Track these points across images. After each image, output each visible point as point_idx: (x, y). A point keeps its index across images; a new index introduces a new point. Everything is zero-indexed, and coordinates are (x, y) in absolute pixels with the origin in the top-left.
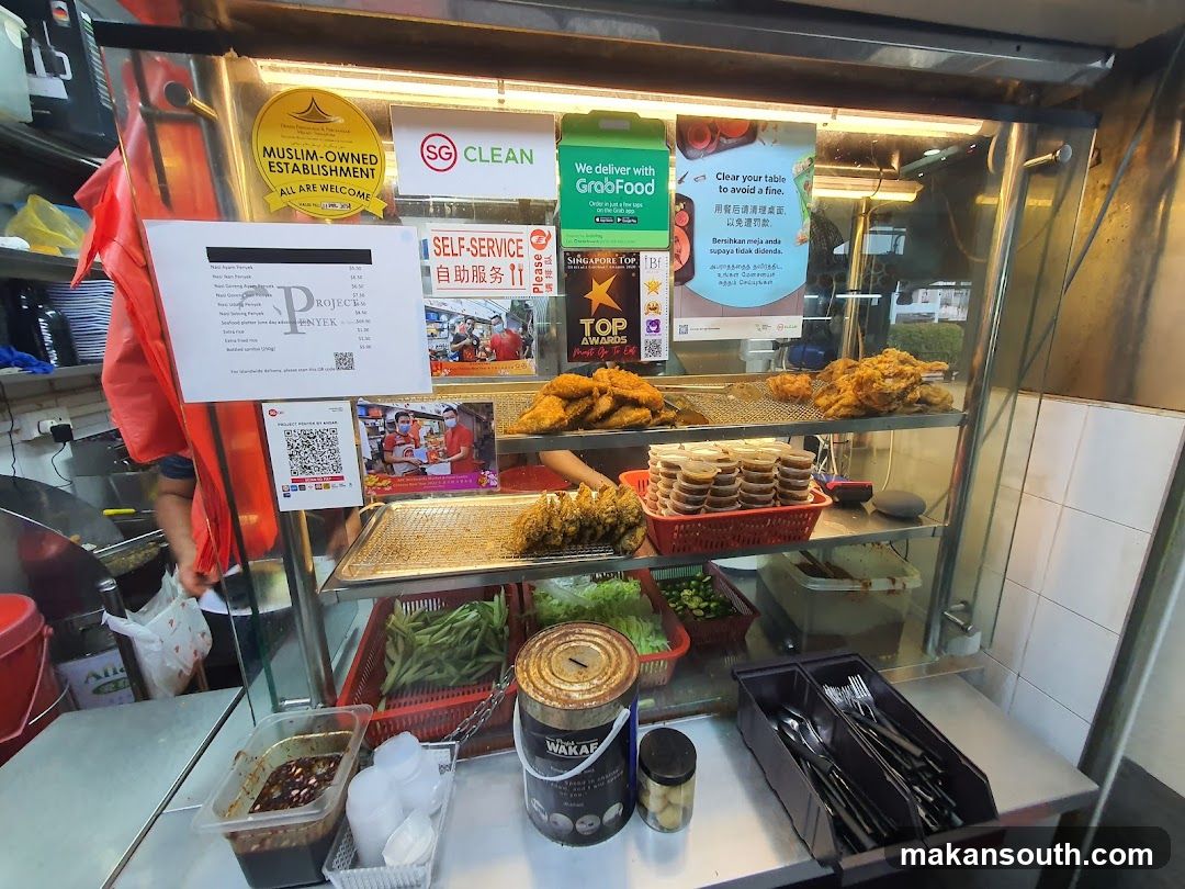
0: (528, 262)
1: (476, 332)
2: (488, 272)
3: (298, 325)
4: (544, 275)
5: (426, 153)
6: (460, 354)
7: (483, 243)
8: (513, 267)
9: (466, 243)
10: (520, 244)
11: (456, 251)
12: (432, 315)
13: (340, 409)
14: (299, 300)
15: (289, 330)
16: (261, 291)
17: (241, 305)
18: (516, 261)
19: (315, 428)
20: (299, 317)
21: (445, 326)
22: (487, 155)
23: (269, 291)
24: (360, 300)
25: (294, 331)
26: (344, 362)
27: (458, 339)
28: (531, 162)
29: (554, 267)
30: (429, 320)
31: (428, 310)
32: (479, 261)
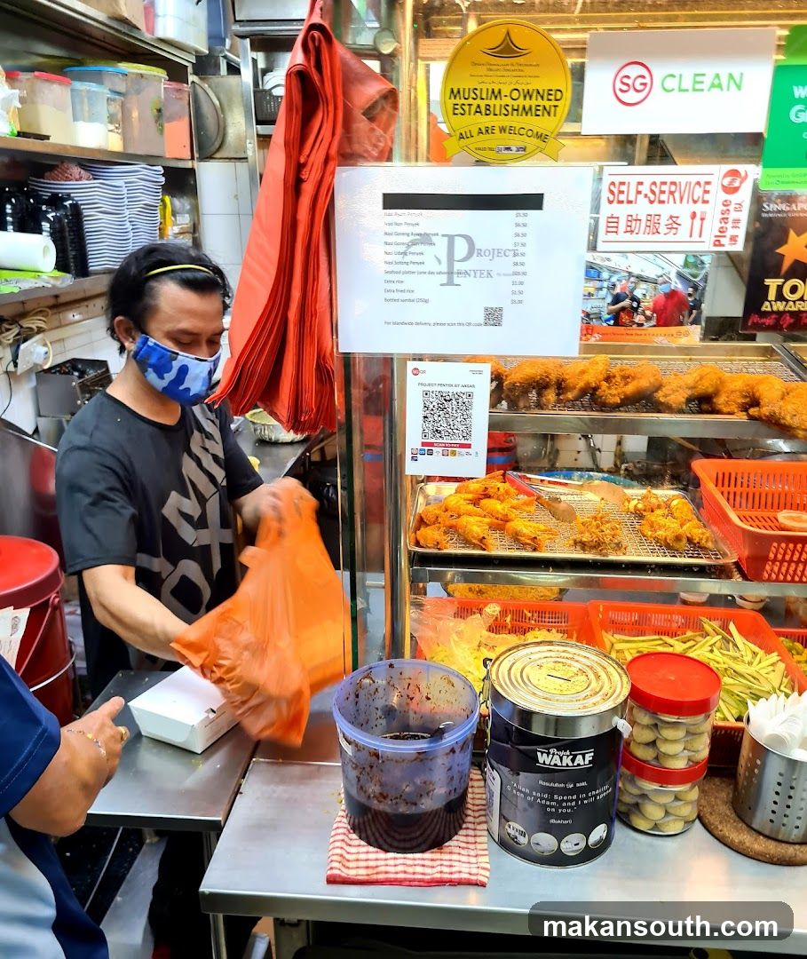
0: (713, 211)
1: (638, 293)
2: (664, 221)
3: (455, 276)
4: (729, 225)
5: (619, 85)
6: (617, 319)
7: (664, 188)
8: (694, 215)
9: (645, 189)
10: (708, 188)
11: (632, 198)
12: (592, 272)
13: (480, 372)
14: (461, 248)
15: (445, 281)
16: (426, 239)
17: (405, 254)
18: (699, 208)
19: (451, 390)
20: (458, 266)
21: (605, 284)
22: (688, 83)
23: (434, 239)
24: (521, 249)
25: (450, 283)
26: (493, 317)
27: (617, 299)
28: (739, 87)
29: (744, 216)
30: (589, 277)
31: (590, 267)
32: (656, 208)
